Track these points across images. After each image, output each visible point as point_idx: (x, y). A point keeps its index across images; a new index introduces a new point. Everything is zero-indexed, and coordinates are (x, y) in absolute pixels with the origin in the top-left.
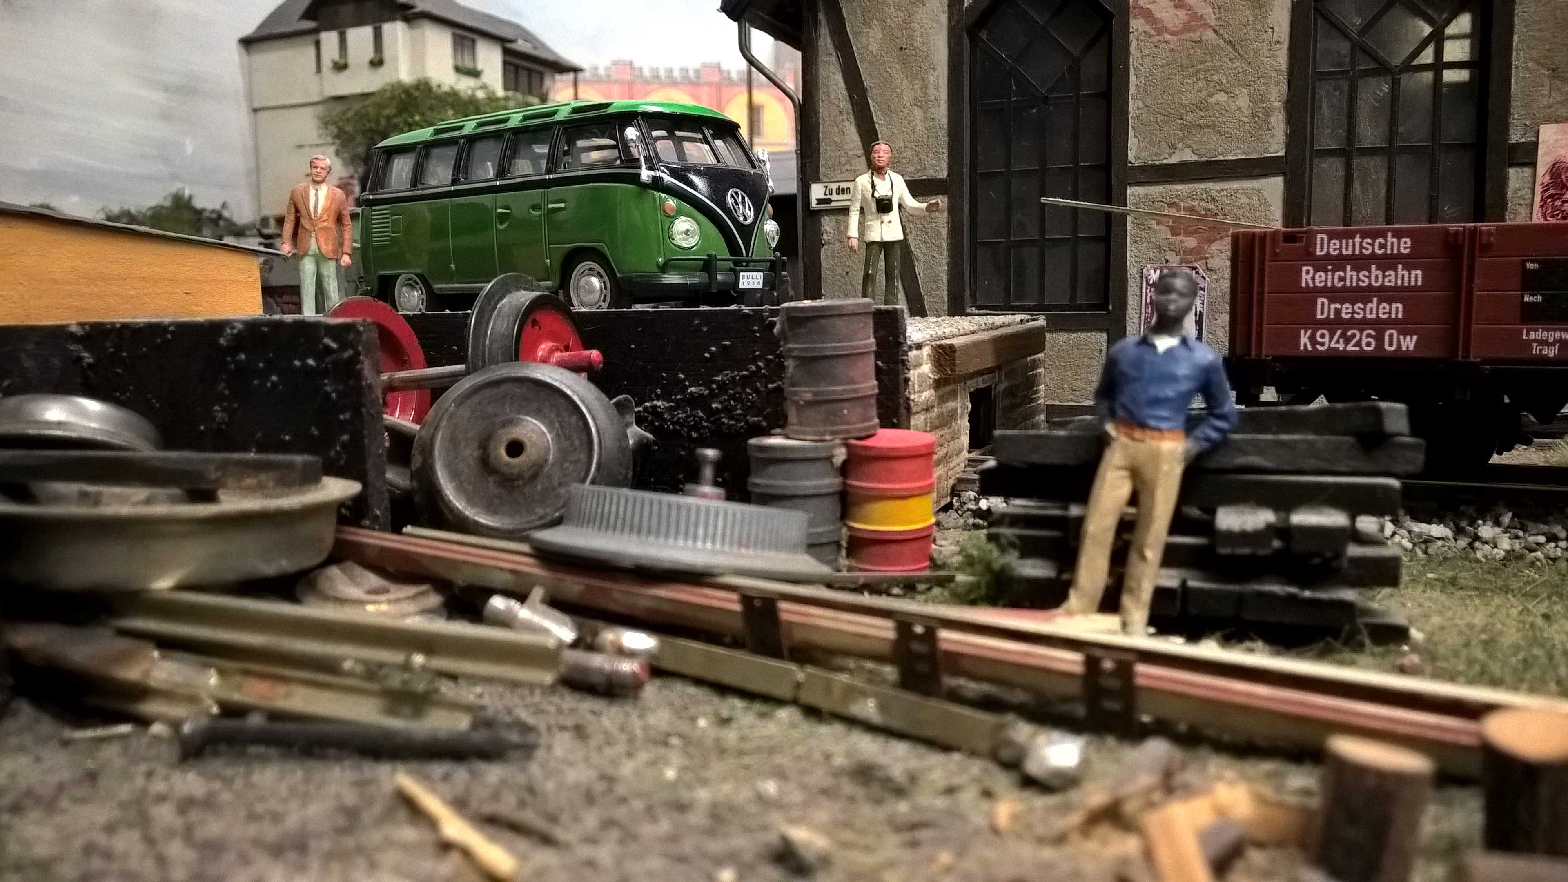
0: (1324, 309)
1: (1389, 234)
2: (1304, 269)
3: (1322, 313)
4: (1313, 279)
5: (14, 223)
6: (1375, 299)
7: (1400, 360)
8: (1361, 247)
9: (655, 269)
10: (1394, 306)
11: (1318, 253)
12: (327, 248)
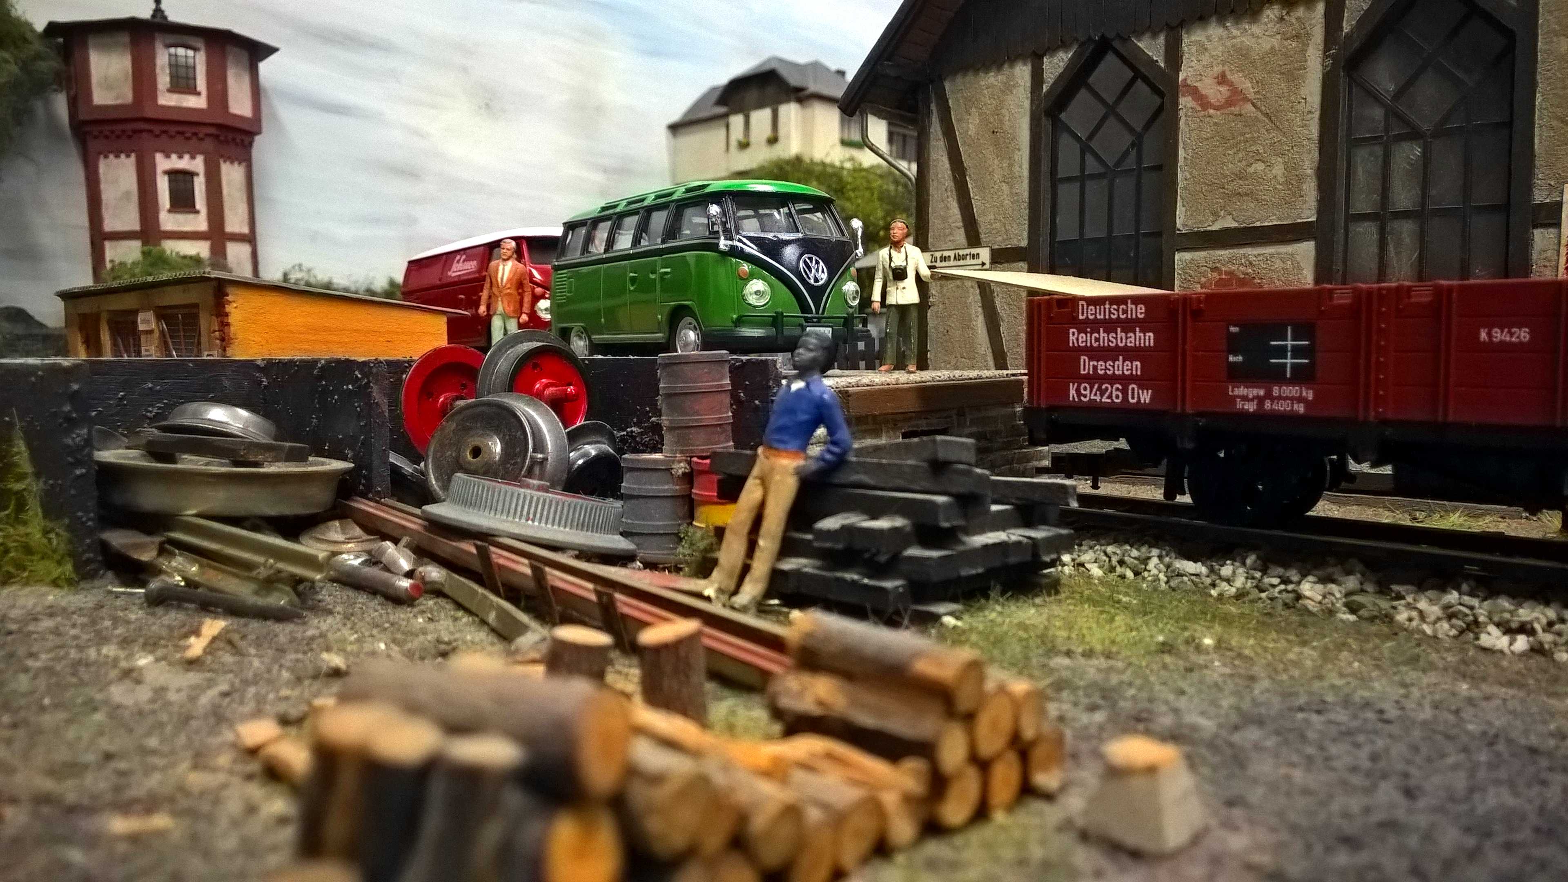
0: (1086, 366)
1: (1129, 301)
2: (1071, 331)
3: (1084, 370)
4: (1077, 339)
5: (264, 293)
6: (1121, 358)
7: (1139, 410)
8: (1110, 313)
9: (731, 324)
10: (1135, 363)
11: (1081, 317)
12: (510, 309)
